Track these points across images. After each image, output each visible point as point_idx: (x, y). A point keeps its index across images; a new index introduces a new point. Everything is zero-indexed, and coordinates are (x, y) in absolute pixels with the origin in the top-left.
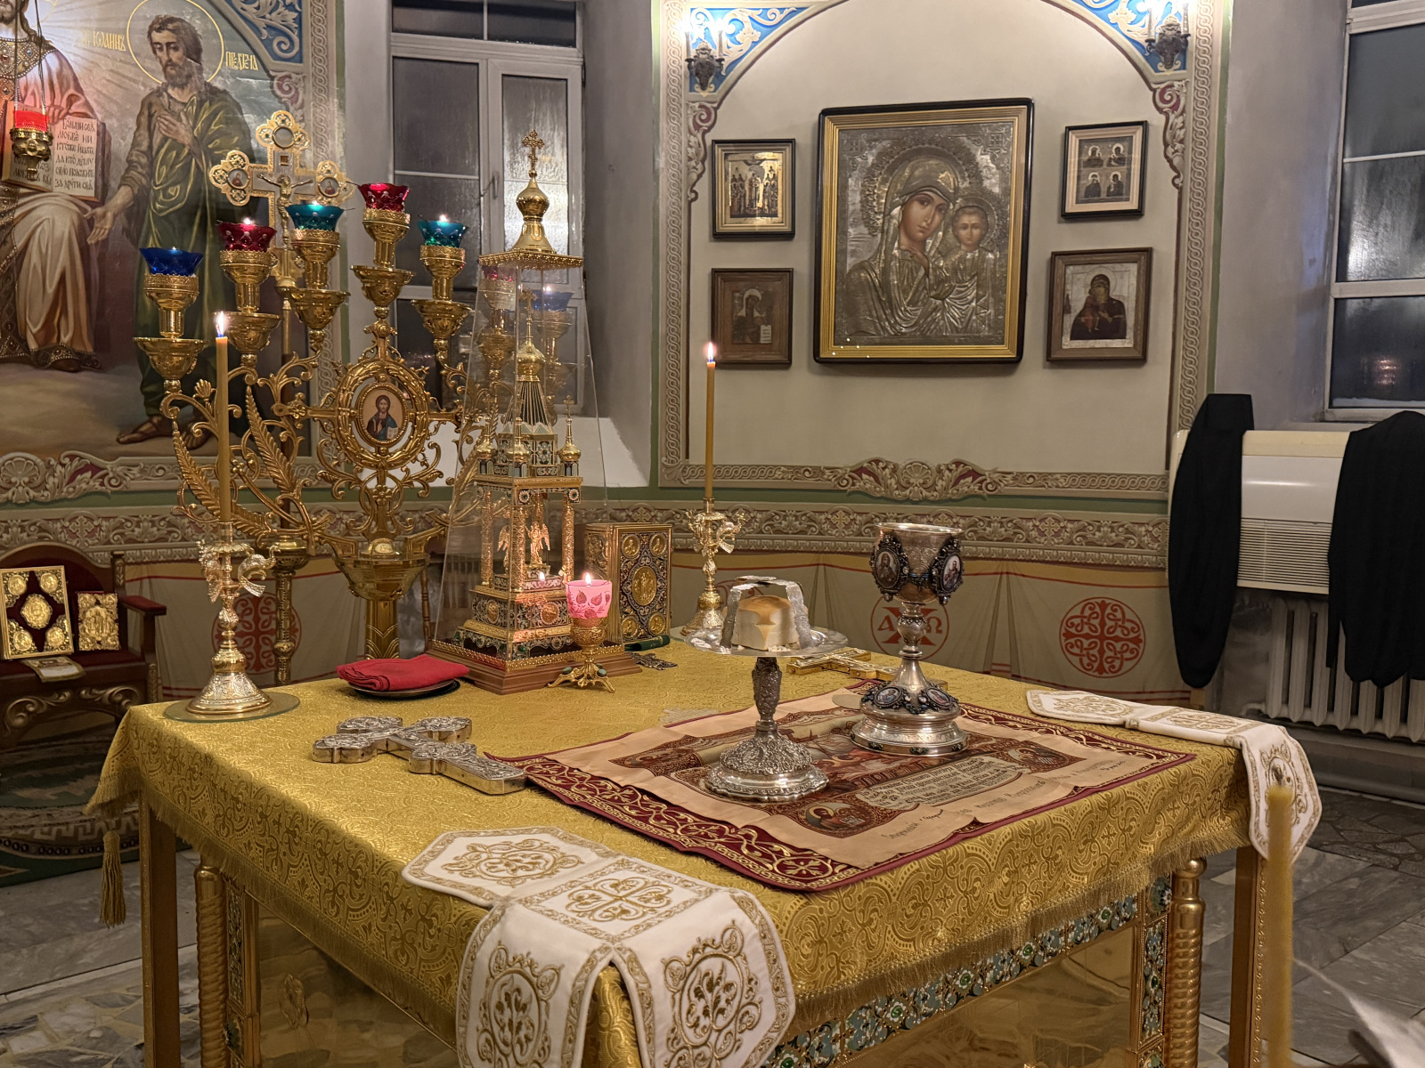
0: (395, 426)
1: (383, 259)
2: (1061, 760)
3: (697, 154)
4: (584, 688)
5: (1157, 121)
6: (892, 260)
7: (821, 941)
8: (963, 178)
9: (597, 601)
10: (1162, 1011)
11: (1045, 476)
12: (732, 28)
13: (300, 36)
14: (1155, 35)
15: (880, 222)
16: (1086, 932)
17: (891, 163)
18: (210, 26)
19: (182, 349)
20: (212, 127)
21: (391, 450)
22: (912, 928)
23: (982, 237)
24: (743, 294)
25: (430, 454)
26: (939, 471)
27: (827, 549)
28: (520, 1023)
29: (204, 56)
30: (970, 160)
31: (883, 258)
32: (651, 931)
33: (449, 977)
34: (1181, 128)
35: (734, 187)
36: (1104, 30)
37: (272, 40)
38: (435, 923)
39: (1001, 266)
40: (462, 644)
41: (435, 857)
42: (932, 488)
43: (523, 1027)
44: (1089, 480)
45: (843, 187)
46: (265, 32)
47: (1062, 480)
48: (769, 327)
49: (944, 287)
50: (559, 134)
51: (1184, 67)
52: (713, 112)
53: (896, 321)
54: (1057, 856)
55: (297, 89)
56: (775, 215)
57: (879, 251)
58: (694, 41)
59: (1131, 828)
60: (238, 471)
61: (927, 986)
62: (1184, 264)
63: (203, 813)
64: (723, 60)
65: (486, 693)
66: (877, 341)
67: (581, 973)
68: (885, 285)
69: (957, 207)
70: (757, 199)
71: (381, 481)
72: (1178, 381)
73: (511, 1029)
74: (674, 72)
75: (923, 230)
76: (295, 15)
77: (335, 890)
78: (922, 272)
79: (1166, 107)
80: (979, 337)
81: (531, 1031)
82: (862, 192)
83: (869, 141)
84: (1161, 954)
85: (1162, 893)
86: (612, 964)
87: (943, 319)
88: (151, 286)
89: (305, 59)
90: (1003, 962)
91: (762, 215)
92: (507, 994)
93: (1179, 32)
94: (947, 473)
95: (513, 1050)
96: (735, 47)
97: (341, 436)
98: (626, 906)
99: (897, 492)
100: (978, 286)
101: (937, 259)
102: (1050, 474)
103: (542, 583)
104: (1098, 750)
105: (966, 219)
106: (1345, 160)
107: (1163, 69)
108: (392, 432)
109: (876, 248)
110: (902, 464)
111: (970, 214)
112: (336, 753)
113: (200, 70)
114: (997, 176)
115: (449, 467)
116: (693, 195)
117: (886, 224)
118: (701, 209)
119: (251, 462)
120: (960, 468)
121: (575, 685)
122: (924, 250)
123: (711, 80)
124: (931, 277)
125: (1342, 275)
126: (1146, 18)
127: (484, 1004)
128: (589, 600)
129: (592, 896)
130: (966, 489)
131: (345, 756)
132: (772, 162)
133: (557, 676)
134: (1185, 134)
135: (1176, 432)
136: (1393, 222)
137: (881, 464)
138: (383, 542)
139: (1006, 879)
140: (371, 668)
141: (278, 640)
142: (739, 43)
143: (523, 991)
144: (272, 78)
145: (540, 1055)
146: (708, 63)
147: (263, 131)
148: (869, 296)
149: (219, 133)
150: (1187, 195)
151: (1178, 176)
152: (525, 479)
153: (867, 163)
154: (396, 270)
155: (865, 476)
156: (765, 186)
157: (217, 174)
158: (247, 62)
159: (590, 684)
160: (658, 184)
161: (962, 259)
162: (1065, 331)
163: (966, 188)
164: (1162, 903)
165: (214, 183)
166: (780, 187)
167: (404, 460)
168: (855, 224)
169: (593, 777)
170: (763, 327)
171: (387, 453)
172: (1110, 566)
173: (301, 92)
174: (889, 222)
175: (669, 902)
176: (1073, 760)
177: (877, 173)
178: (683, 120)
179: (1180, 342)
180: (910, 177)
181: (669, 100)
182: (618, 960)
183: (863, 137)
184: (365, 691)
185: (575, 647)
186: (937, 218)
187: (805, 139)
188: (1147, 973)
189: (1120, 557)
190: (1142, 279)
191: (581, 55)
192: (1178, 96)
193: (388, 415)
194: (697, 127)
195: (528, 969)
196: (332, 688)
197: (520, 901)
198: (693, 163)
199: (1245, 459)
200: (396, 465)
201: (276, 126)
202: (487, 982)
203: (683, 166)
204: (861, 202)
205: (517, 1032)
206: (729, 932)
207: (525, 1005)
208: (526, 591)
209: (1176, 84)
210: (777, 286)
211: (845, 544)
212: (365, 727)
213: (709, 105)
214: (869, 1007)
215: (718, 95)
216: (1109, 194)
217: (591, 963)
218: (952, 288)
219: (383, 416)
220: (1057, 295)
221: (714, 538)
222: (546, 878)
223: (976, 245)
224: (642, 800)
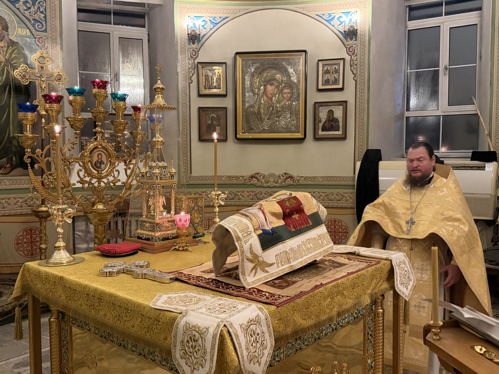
0: (104, 164)
1: (99, 106)
2: (341, 265)
3: (192, 67)
4: (181, 251)
5: (348, 58)
6: (261, 104)
7: (281, 319)
8: (284, 77)
9: (186, 221)
10: (373, 344)
11: (315, 178)
12: (203, 23)
13: (46, 23)
14: (346, 30)
15: (257, 91)
16: (351, 319)
17: (260, 71)
18: (11, 19)
19: (32, 138)
20: (13, 55)
21: (103, 172)
22: (305, 316)
23: (291, 97)
24: (210, 116)
25: (116, 173)
26: (279, 177)
27: (241, 205)
28: (195, 346)
29: (9, 30)
30: (286, 71)
31: (258, 103)
32: (234, 317)
33: (166, 337)
34: (356, 61)
35: (206, 79)
36: (330, 27)
37: (35, 24)
38: (161, 321)
39: (298, 107)
40: (136, 238)
41: (158, 300)
42: (277, 182)
43: (197, 346)
44: (329, 179)
45: (243, 79)
46: (32, 21)
47: (320, 179)
48: (219, 127)
49: (279, 114)
50: (140, 59)
51: (356, 40)
52: (197, 52)
53: (263, 125)
54: (344, 293)
55: (45, 42)
56: (220, 88)
57: (256, 101)
58: (190, 27)
59: (364, 284)
60: (51, 181)
61: (307, 336)
62: (358, 106)
63: (60, 296)
64: (200, 34)
65: (148, 254)
66: (257, 132)
67: (215, 329)
68: (259, 113)
69: (283, 86)
70: (214, 83)
71: (99, 183)
72: (357, 145)
73: (192, 348)
74: (183, 38)
75: (271, 94)
76: (44, 15)
77: (119, 315)
78: (271, 108)
79: (351, 53)
80: (291, 131)
81: (200, 348)
82: (250, 81)
83: (252, 63)
84: (372, 326)
85: (372, 306)
86: (225, 326)
87: (279, 124)
88: (21, 116)
89: (47, 31)
90: (328, 328)
91: (215, 88)
92: (190, 337)
93: (354, 28)
94: (282, 177)
95: (193, 354)
96: (204, 30)
97: (86, 168)
98: (225, 310)
99: (265, 184)
100: (291, 113)
101: (277, 104)
102: (316, 177)
103: (164, 216)
104: (351, 261)
105: (285, 91)
106: (408, 71)
107: (349, 41)
108: (103, 166)
109: (255, 100)
110: (266, 174)
111: (287, 89)
112: (108, 273)
113: (8, 35)
114: (296, 76)
115: (123, 178)
116: (191, 81)
117: (259, 92)
118: (194, 86)
119: (55, 177)
120: (286, 175)
121: (178, 250)
122: (272, 101)
123: (196, 41)
124: (275, 110)
125: (408, 109)
126: (344, 23)
127: (182, 342)
128: (183, 221)
129: (213, 308)
130: (288, 182)
131: (111, 274)
132: (218, 70)
133: (172, 247)
134: (357, 62)
135: (357, 162)
136: (424, 92)
137: (259, 175)
138: (100, 205)
139: (330, 300)
140: (106, 247)
141: (41, 244)
142: (206, 29)
143: (196, 335)
144: (35, 38)
145: (203, 355)
146: (195, 35)
147: (33, 58)
148: (254, 116)
149: (15, 58)
150: (358, 83)
151: (355, 77)
152: (159, 181)
153: (251, 71)
154: (105, 110)
155: (254, 179)
156: (216, 78)
157: (16, 73)
158: (26, 32)
159: (183, 249)
160: (178, 77)
161: (285, 104)
162: (320, 129)
163: (285, 80)
164: (372, 309)
165: (16, 76)
166: (221, 79)
167: (107, 175)
168: (248, 92)
169: (196, 277)
170: (217, 127)
171: (101, 173)
172: (337, 208)
173: (46, 43)
174: (260, 91)
175: (238, 308)
176: (345, 264)
177: (255, 74)
178: (186, 55)
179: (357, 132)
180: (266, 76)
181: (182, 48)
182: (226, 324)
183: (250, 62)
184: (106, 254)
185: (177, 237)
186: (276, 90)
187: (230, 62)
188: (368, 332)
189: (340, 205)
190: (344, 111)
191: (147, 31)
192: (354, 50)
193: (102, 160)
194: (192, 57)
195: (197, 329)
196: (94, 254)
197: (191, 310)
198: (191, 70)
199: (380, 171)
200: (104, 177)
201: (39, 56)
202: (183, 335)
203: (187, 71)
204: (250, 84)
205: (195, 349)
206: (257, 317)
207: (197, 340)
208: (159, 219)
209: (354, 46)
210: (221, 113)
211: (248, 203)
212: (114, 265)
213: (196, 50)
214: (291, 343)
215: (199, 46)
216: (333, 82)
217: (218, 326)
218: (282, 114)
219: (100, 160)
220: (317, 116)
221: (218, 199)
222: (196, 305)
223: (289, 100)
224: (215, 282)
